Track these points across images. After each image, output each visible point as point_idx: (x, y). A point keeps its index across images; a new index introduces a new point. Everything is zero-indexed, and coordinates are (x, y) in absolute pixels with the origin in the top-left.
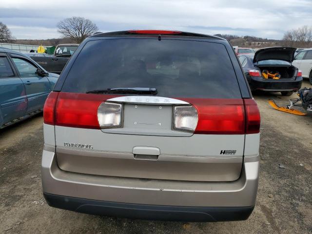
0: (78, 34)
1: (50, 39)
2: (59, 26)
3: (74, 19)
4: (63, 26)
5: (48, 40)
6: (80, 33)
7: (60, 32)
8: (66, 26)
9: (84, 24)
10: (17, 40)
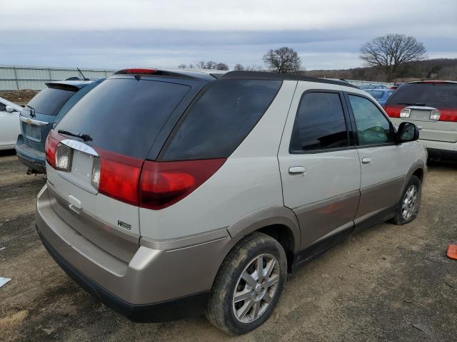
0: (389, 60)
1: (353, 68)
2: (363, 50)
3: (388, 37)
4: (369, 49)
5: (351, 70)
6: (393, 58)
7: (363, 58)
8: (373, 48)
9: (403, 44)
10: (306, 72)
